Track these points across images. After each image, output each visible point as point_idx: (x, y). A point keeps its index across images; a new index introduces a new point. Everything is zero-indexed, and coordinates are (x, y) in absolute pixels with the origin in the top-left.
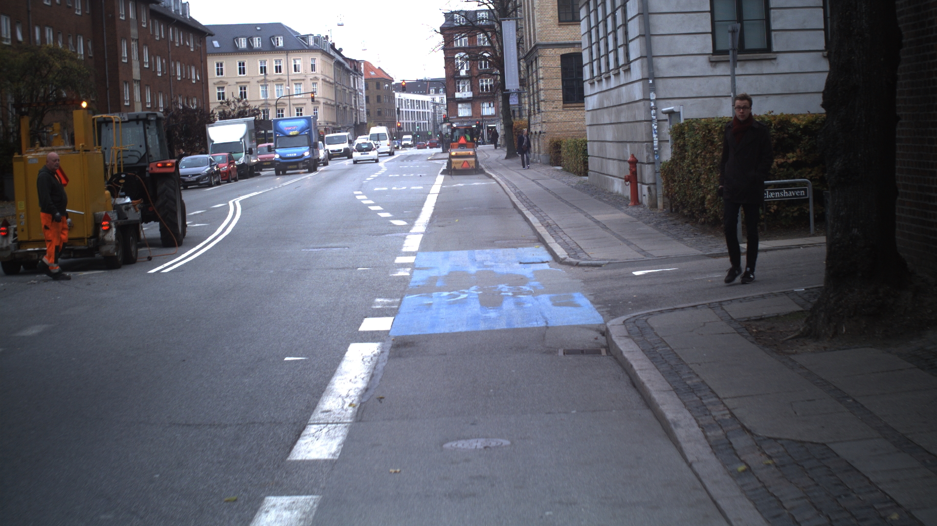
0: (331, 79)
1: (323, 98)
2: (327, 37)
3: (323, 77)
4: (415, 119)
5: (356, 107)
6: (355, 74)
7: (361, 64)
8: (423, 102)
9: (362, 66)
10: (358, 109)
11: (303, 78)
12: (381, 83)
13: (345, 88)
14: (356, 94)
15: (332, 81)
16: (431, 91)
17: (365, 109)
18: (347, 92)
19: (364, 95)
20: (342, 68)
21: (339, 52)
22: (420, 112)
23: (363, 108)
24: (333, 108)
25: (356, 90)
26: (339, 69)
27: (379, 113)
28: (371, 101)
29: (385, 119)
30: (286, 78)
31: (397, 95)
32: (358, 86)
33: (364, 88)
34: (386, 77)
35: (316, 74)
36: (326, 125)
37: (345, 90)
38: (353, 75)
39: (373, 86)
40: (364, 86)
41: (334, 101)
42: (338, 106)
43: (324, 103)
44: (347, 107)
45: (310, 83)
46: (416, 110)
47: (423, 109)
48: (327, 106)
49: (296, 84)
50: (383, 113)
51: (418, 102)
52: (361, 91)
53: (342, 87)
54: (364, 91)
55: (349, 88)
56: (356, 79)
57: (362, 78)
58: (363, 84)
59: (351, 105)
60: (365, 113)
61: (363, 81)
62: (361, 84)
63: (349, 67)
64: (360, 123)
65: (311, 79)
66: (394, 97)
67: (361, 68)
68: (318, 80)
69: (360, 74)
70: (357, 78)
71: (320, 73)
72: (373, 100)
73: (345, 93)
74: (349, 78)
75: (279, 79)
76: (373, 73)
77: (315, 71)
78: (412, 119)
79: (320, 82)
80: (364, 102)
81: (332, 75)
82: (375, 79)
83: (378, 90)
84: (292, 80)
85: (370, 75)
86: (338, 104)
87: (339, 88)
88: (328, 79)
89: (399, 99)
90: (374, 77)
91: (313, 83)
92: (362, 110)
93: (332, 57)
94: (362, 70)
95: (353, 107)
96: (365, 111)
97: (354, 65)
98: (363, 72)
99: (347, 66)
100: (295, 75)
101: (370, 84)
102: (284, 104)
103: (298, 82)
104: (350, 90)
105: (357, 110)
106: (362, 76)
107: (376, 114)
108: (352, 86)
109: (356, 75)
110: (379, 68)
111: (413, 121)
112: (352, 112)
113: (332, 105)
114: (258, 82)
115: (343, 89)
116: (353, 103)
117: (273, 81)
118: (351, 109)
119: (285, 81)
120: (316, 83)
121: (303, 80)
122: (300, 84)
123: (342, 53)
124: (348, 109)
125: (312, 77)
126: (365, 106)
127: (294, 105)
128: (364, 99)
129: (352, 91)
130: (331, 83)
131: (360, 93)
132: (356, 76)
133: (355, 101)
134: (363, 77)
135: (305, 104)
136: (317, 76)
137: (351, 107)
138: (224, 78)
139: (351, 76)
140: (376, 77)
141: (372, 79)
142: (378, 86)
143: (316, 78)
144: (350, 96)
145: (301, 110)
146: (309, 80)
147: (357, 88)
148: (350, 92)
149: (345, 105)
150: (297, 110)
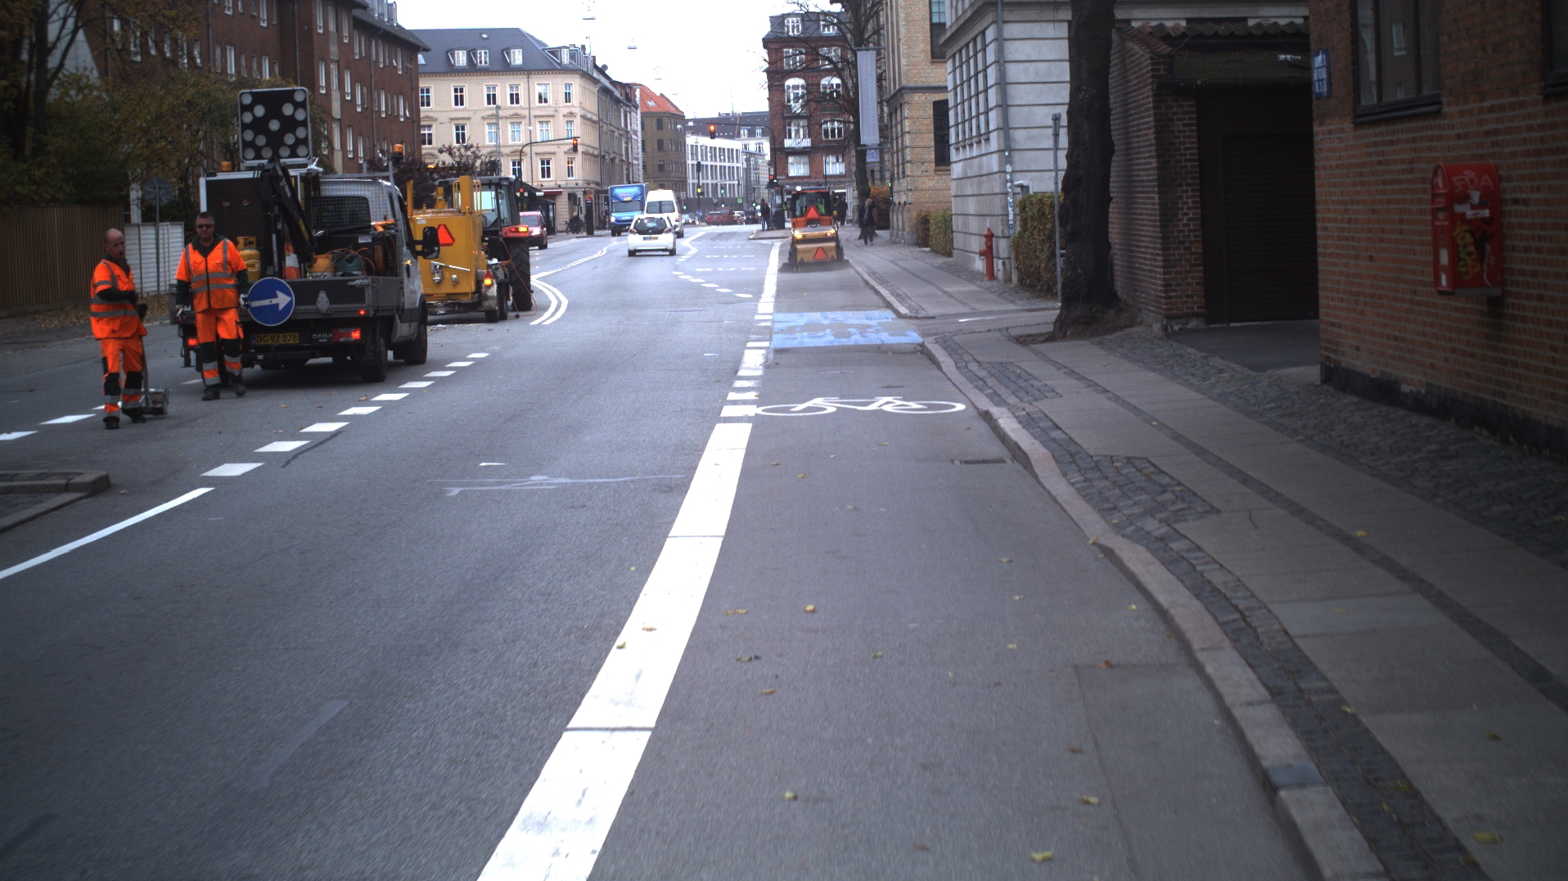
0: (594, 114)
2: (583, 47)
3: (583, 112)
4: (716, 178)
5: (627, 158)
6: (627, 106)
7: (635, 90)
8: (731, 151)
9: (638, 93)
10: (630, 160)
11: (550, 112)
12: (665, 120)
13: (613, 129)
14: (627, 138)
15: (595, 118)
16: (742, 132)
17: (641, 162)
18: (616, 134)
19: (640, 140)
20: (608, 97)
21: (602, 71)
22: (725, 167)
23: (637, 159)
24: (596, 159)
25: (627, 132)
26: (605, 98)
27: (661, 168)
28: (648, 149)
29: (670, 177)
30: (526, 113)
31: (691, 140)
32: (631, 125)
33: (639, 128)
34: (673, 110)
35: (572, 106)
36: (585, 185)
37: (614, 132)
38: (624, 107)
39: (652, 123)
40: (639, 125)
41: (597, 149)
42: (604, 157)
43: (583, 152)
44: (615, 158)
45: (563, 121)
46: (718, 164)
47: (729, 161)
48: (588, 157)
49: (541, 122)
50: (666, 167)
51: (722, 150)
52: (635, 133)
53: (609, 128)
54: (639, 133)
55: (618, 129)
56: (628, 114)
57: (636, 113)
58: (639, 122)
59: (621, 155)
60: (641, 167)
61: (639, 116)
62: (635, 122)
63: (619, 95)
65: (564, 116)
66: (685, 143)
67: (636, 96)
68: (575, 116)
69: (634, 106)
70: (630, 113)
71: (578, 105)
72: (652, 146)
73: (613, 135)
74: (620, 112)
75: (516, 115)
76: (651, 104)
77: (570, 102)
78: (712, 178)
79: (578, 120)
80: (640, 150)
81: (595, 109)
82: (655, 113)
83: (660, 132)
84: (536, 117)
85: (646, 106)
86: (603, 153)
87: (605, 129)
88: (589, 116)
89: (692, 146)
90: (653, 111)
91: (567, 122)
92: (637, 163)
93: (596, 81)
94: (638, 99)
95: (624, 158)
96: (641, 164)
97: (626, 91)
98: (638, 102)
99: (617, 93)
100: (539, 107)
101: (648, 121)
102: (523, 153)
103: (544, 120)
104: (620, 132)
105: (629, 163)
106: (637, 108)
107: (657, 169)
108: (623, 125)
109: (629, 106)
110: (662, 95)
111: (714, 182)
112: (621, 166)
113: (595, 156)
114: (483, 118)
115: (611, 131)
116: (624, 153)
117: (507, 118)
118: (622, 161)
119: (524, 117)
120: (571, 122)
121: (553, 116)
122: (547, 122)
123: (607, 72)
124: (617, 161)
125: (566, 111)
126: (640, 156)
127: (537, 154)
128: (640, 145)
129: (623, 133)
130: (594, 122)
131: (633, 136)
132: (628, 109)
133: (627, 149)
134: (639, 111)
135: (554, 153)
136: (573, 110)
137: (620, 157)
138: (431, 111)
139: (622, 110)
140: (657, 110)
141: (651, 113)
142: (660, 125)
143: (572, 114)
144: (620, 140)
145: (548, 163)
146: (561, 117)
147: (629, 129)
148: (620, 135)
149: (612, 156)
150: (543, 163)
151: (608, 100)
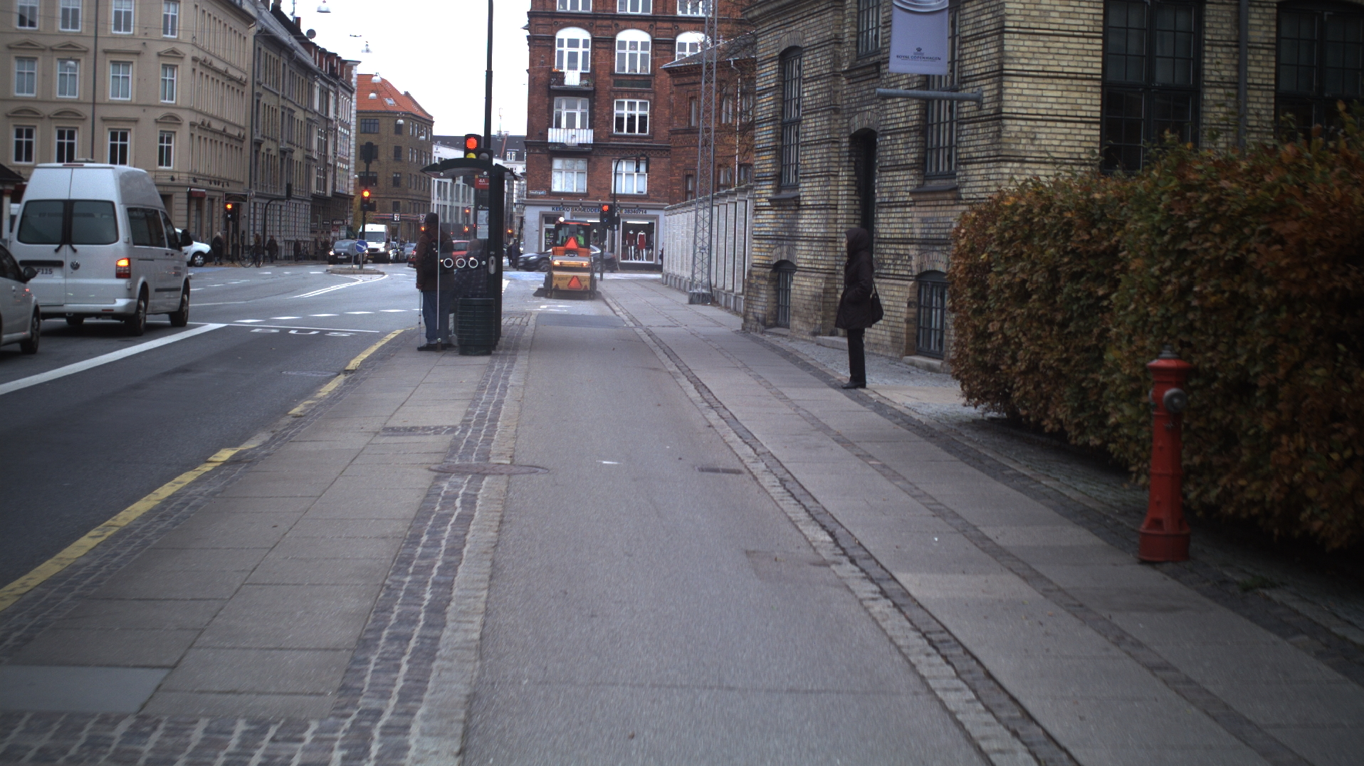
0: (238, 69)
1: (191, 109)
3: (201, 55)
5: (326, 157)
6: (330, 83)
7: (351, 68)
9: (355, 72)
10: (330, 161)
11: (135, 47)
12: (405, 121)
13: (289, 105)
14: (327, 129)
15: (237, 74)
17: (352, 166)
18: (299, 115)
19: (353, 135)
20: (285, 55)
23: (348, 163)
24: (235, 143)
25: (328, 120)
26: (277, 58)
27: (396, 182)
28: (382, 157)
29: (408, 194)
32: (336, 111)
33: (353, 120)
34: (419, 113)
35: (177, 41)
37: (294, 112)
38: (324, 84)
39: (388, 127)
40: (354, 116)
41: (240, 127)
42: (259, 144)
43: (192, 125)
44: (292, 151)
45: (155, 66)
48: (209, 136)
50: (404, 182)
52: (347, 126)
53: (282, 102)
54: (353, 127)
55: (305, 110)
56: (332, 94)
57: (350, 99)
58: (353, 112)
59: (310, 150)
61: (354, 105)
62: (347, 110)
63: (312, 63)
64: (335, 194)
65: (159, 55)
66: (431, 154)
67: (350, 76)
68: (182, 58)
69: (341, 85)
70: (336, 94)
71: (189, 40)
72: (386, 155)
73: (291, 118)
74: (311, 87)
75: (70, 46)
76: (390, 102)
77: (173, 33)
79: (186, 67)
80: (353, 151)
83: (399, 136)
85: (384, 104)
86: (257, 137)
87: (266, 99)
88: (221, 66)
91: (165, 66)
93: (248, 19)
94: (353, 80)
95: (315, 156)
96: (352, 170)
97: (331, 65)
98: (354, 85)
99: (310, 60)
101: (384, 122)
102: (78, 116)
103: (122, 59)
104: (310, 116)
105: (327, 165)
106: (352, 92)
107: (391, 183)
108: (316, 107)
109: (334, 85)
110: (407, 94)
112: (308, 167)
113: (230, 137)
115: (283, 106)
116: (315, 145)
118: (309, 158)
120: (173, 67)
121: (138, 54)
122: (127, 64)
123: (310, 38)
124: (298, 155)
125: (163, 47)
126: (352, 159)
127: (104, 120)
128: (352, 143)
129: (316, 117)
130: (231, 79)
131: (340, 129)
132: (331, 87)
133: (323, 144)
134: (354, 96)
135: (136, 121)
136: (180, 48)
137: (306, 153)
139: (316, 83)
140: (398, 111)
141: (389, 112)
142: (399, 128)
143: (174, 54)
144: (309, 128)
145: (124, 138)
146: (154, 57)
147: (331, 115)
148: (308, 119)
149: (285, 146)
150: (114, 137)
151: (283, 60)
